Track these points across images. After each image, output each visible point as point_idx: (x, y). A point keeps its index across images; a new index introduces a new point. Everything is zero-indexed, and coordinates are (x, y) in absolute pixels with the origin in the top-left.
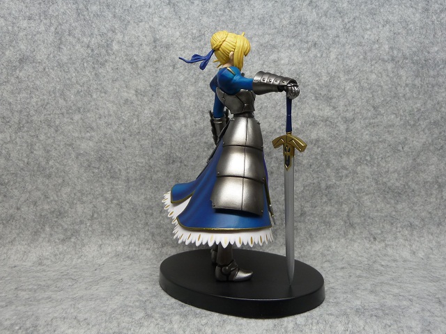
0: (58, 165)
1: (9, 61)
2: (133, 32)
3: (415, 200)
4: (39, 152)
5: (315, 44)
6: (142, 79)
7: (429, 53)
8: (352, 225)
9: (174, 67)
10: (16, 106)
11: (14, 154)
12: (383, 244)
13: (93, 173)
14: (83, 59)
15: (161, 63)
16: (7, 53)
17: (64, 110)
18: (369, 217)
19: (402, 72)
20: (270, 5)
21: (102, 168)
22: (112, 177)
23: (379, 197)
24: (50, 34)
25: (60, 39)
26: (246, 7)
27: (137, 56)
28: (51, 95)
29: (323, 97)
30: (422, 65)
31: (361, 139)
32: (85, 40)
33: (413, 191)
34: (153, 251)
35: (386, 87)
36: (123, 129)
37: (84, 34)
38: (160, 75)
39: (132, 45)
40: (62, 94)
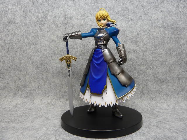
0: (24, 66)
1: (4, 22)
2: (56, 12)
3: (169, 84)
4: (17, 61)
5: (132, 19)
6: (59, 32)
7: (178, 24)
8: (143, 94)
9: (73, 27)
10: (7, 42)
11: (6, 61)
12: (156, 102)
13: (39, 70)
14: (35, 23)
15: (67, 25)
16: (3, 19)
17: (27, 44)
18: (150, 91)
19: (167, 32)
20: (114, 2)
21: (42, 68)
22: (46, 72)
23: (155, 82)
24: (22, 11)
25: (26, 14)
26: (104, 3)
27: (58, 22)
28: (22, 37)
29: (134, 41)
30: (175, 29)
31: (149, 59)
32: (36, 14)
33: (168, 80)
34: (63, 102)
35: (160, 38)
36: (51, 52)
37: (36, 12)
38: (67, 30)
39: (55, 17)
40: (26, 37)
